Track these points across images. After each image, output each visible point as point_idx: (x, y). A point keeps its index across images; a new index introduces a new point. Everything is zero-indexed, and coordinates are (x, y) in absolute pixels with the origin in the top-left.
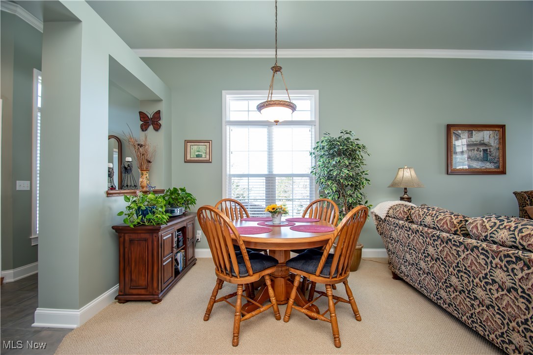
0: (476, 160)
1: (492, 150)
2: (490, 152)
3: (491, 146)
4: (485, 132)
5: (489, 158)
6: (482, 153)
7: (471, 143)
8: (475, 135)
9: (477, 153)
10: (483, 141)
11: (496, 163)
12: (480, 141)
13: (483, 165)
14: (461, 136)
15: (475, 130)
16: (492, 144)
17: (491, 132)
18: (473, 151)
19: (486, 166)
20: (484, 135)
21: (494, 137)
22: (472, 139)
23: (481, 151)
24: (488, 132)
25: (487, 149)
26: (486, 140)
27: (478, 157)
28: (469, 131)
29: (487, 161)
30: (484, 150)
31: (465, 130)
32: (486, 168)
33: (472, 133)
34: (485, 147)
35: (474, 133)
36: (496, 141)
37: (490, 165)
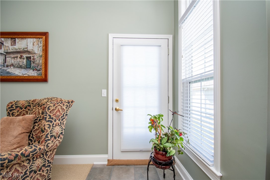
0: (19, 68)
1: (35, 57)
2: (34, 59)
3: (35, 53)
4: (29, 40)
5: (32, 65)
6: (25, 61)
7: (14, 50)
8: (18, 42)
9: (20, 60)
10: (27, 48)
11: (39, 70)
12: (24, 49)
13: (26, 73)
14: (4, 44)
15: (18, 38)
16: (36, 52)
17: (35, 40)
18: (16, 59)
19: (28, 73)
20: (27, 43)
21: (38, 44)
22: (15, 46)
23: (24, 59)
24: (32, 40)
25: (31, 57)
26: (30, 48)
27: (21, 64)
28: (12, 38)
29: (30, 68)
30: (27, 58)
31: (8, 38)
32: (29, 76)
33: (15, 40)
34: (29, 54)
35: (17, 40)
36: (40, 49)
37: (33, 72)
